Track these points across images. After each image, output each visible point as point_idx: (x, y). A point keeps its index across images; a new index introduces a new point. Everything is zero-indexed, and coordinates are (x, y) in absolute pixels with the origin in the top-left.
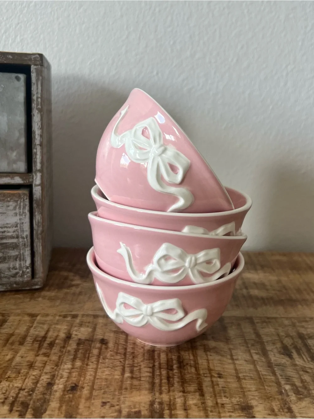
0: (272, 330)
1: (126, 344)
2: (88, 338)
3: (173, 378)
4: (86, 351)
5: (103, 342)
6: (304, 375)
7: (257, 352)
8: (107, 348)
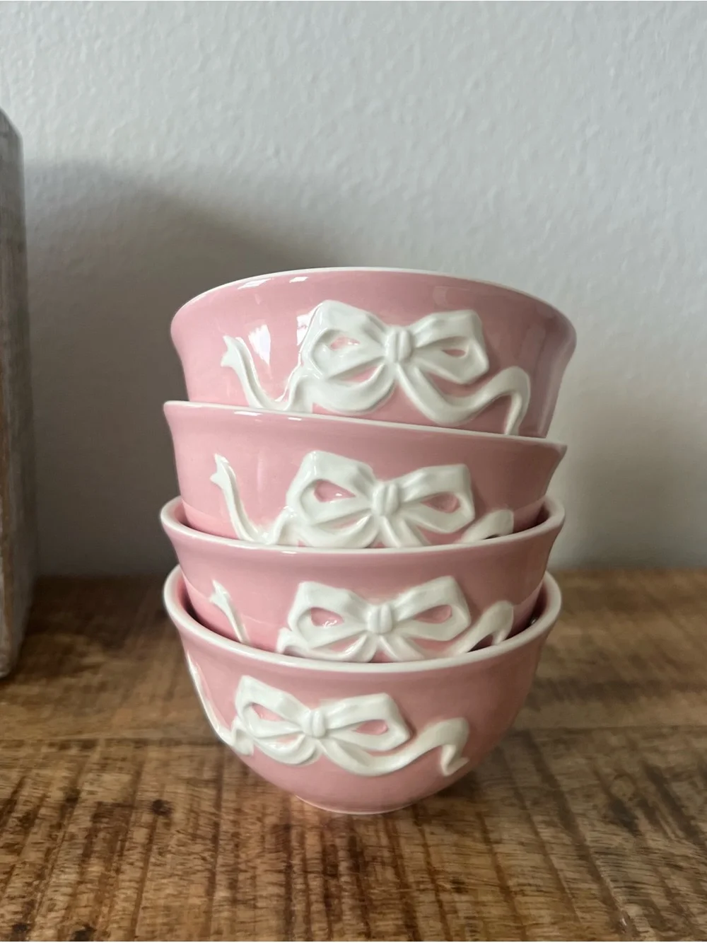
0: (582, 761)
1: (217, 812)
2: (120, 801)
3: (339, 898)
4: (117, 833)
5: (160, 808)
6: (673, 877)
7: (547, 818)
8: (168, 825)
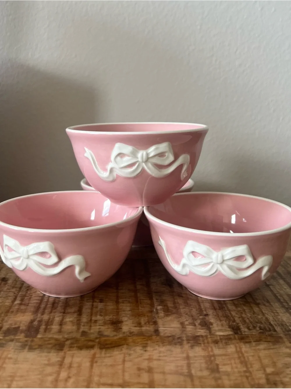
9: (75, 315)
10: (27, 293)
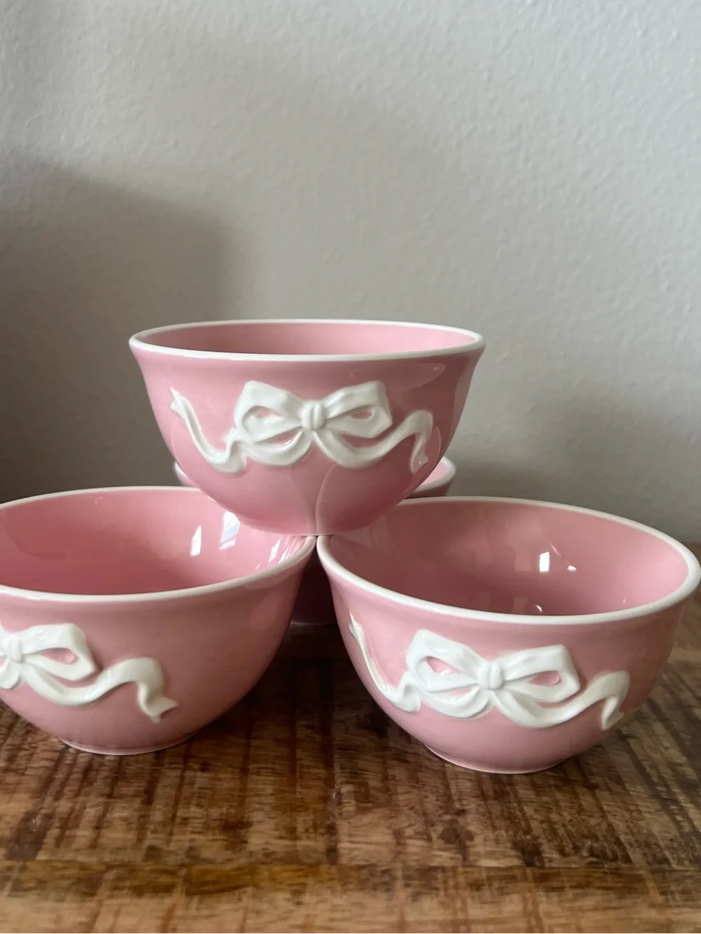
9: (137, 803)
10: (26, 742)
